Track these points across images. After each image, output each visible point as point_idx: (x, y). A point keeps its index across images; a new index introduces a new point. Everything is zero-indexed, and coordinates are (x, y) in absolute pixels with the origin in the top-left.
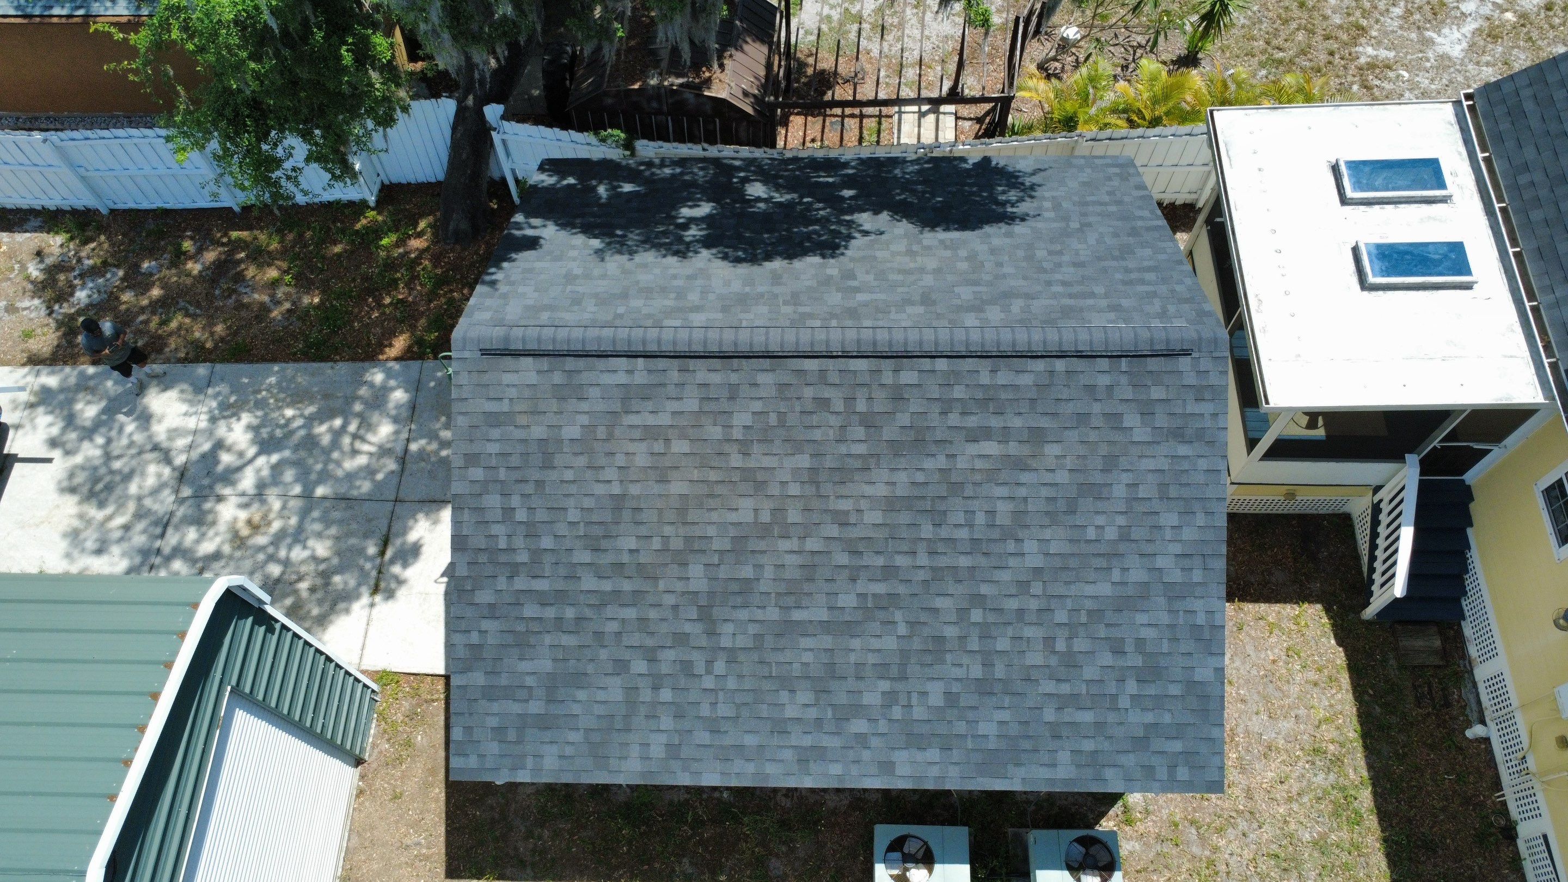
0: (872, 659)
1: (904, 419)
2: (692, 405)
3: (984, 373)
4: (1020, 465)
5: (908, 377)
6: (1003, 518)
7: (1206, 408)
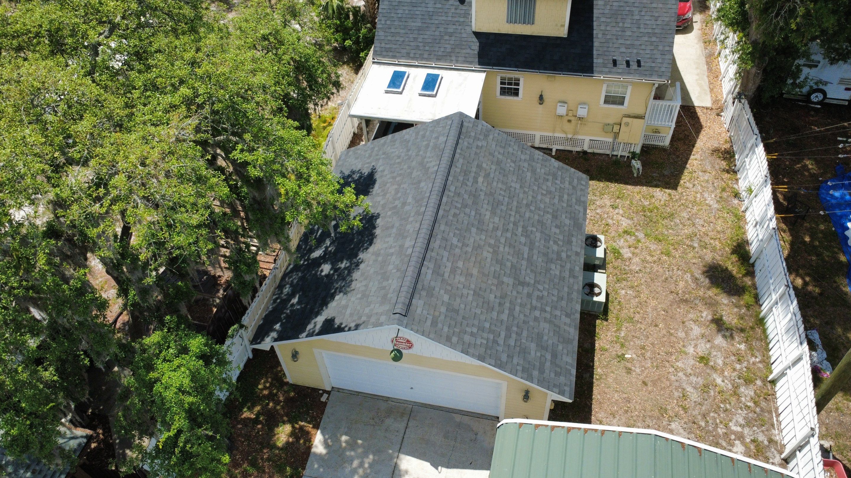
0: (542, 242)
3: (456, 169)
4: (487, 175)
5: (453, 188)
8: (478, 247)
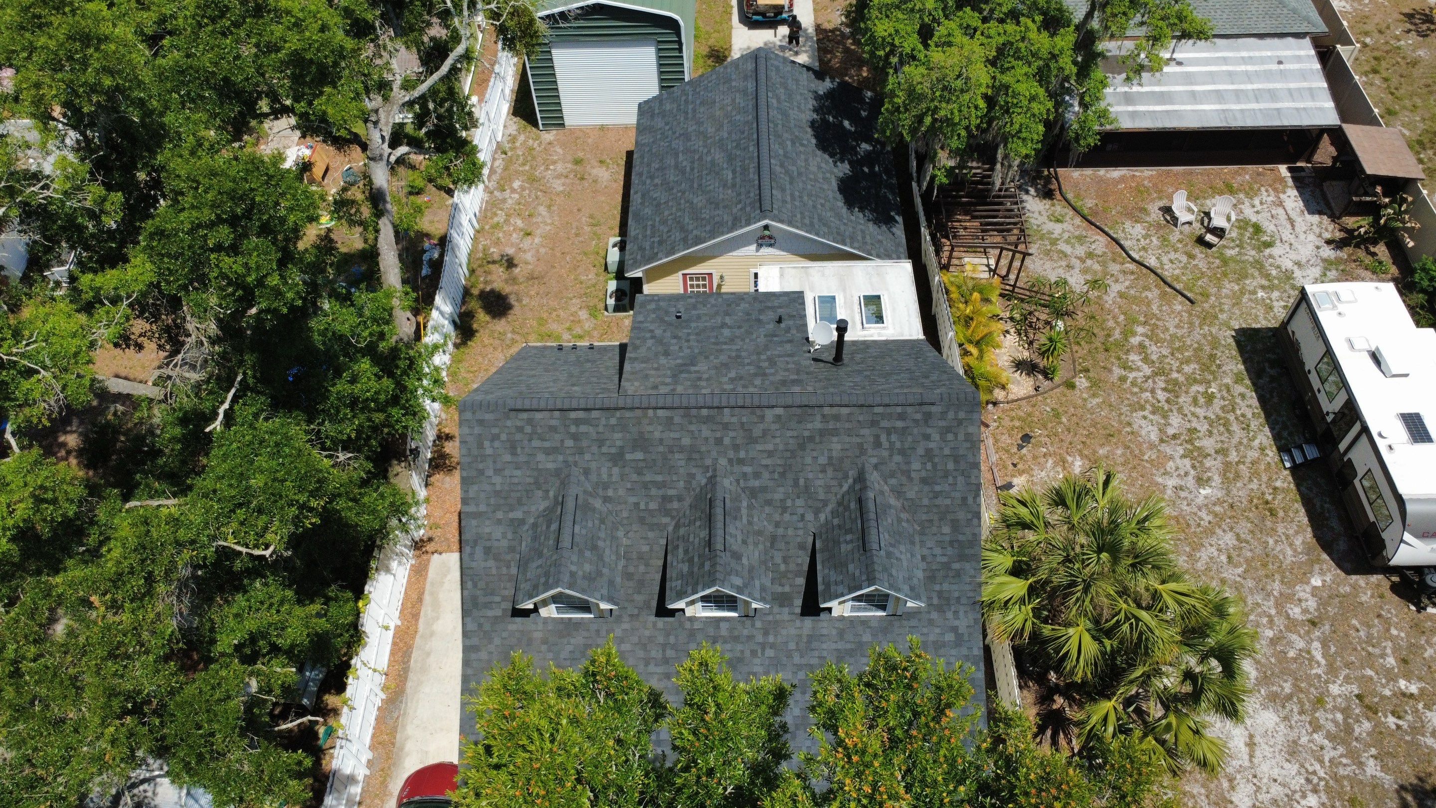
0: (667, 176)
2: (742, 105)
3: (753, 166)
6: (708, 188)
7: (743, 223)
8: (720, 128)
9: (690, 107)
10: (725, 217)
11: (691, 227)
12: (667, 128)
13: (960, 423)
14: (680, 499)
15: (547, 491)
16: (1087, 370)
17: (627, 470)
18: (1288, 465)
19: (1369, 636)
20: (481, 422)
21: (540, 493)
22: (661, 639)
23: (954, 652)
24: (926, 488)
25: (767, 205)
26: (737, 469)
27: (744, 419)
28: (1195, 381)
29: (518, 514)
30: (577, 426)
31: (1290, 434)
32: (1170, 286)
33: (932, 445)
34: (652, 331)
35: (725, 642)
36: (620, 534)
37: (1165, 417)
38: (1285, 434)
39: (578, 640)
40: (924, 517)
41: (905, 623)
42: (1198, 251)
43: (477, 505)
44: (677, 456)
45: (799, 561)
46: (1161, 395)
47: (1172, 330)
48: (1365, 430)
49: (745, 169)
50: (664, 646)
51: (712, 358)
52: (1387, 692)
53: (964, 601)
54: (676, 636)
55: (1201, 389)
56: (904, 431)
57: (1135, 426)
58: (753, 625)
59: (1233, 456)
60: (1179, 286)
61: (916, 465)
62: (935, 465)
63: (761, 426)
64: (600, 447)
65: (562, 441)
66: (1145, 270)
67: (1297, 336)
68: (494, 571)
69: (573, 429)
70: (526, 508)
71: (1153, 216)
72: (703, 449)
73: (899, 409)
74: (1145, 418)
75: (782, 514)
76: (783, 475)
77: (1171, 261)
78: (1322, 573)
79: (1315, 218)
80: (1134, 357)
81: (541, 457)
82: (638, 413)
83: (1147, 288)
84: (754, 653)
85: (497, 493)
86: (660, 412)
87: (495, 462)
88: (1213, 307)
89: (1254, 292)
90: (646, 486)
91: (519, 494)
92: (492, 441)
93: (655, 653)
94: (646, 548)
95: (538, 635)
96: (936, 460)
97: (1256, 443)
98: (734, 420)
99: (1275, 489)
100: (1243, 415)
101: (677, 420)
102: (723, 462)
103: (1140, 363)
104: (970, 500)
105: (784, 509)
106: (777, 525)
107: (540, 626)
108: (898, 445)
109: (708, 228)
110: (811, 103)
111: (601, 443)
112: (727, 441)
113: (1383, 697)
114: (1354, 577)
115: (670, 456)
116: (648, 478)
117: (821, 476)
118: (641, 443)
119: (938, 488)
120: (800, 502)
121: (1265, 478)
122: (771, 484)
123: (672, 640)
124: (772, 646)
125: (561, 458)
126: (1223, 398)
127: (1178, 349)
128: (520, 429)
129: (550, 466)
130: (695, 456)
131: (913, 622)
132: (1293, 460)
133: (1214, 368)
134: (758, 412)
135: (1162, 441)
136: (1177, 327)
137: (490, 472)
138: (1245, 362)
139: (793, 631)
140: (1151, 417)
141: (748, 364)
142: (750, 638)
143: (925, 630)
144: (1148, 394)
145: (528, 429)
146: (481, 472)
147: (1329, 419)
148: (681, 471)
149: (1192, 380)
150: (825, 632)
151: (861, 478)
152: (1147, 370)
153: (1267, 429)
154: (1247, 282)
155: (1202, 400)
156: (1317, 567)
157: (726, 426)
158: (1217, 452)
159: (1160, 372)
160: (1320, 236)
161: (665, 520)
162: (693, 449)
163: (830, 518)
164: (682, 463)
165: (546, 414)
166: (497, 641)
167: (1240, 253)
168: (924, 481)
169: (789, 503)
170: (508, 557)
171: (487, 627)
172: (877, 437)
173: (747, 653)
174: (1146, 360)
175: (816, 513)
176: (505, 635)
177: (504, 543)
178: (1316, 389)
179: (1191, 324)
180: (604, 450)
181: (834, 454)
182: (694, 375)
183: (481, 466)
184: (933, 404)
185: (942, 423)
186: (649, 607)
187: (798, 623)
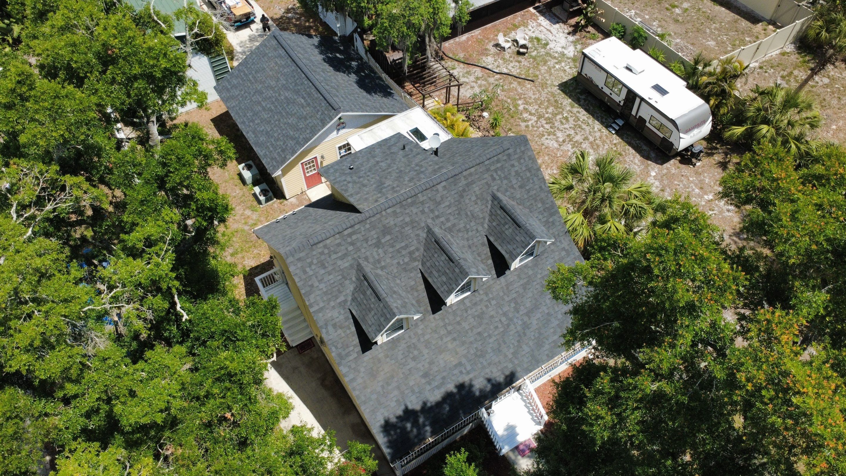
0: (262, 116)
1: (299, 88)
2: (283, 63)
3: (313, 90)
4: (303, 107)
6: (293, 112)
7: (328, 120)
8: (278, 80)
9: (250, 77)
10: (314, 121)
11: (297, 136)
12: (243, 93)
13: (523, 152)
14: (418, 249)
15: (351, 279)
16: (511, 129)
17: (386, 248)
18: (614, 132)
19: (684, 185)
20: (299, 260)
21: (347, 282)
22: (442, 324)
23: (569, 259)
24: (523, 190)
25: (336, 107)
26: (437, 221)
27: (429, 196)
28: (556, 114)
29: (342, 298)
30: (351, 237)
31: (606, 119)
32: (520, 78)
33: (516, 169)
34: (345, 180)
35: (471, 309)
36: (398, 281)
37: (555, 135)
38: (604, 120)
39: (403, 345)
40: (528, 204)
41: (543, 257)
42: (520, 58)
43: (318, 305)
44: (406, 229)
45: (485, 252)
46: (547, 126)
47: (533, 97)
48: (642, 99)
49: (309, 94)
50: (445, 326)
51: (389, 177)
52: (703, 203)
53: (561, 234)
54: (448, 318)
55: (560, 116)
56: (502, 168)
57: (546, 144)
58: (479, 294)
59: (591, 139)
60: (523, 77)
61: (514, 181)
62: (522, 177)
63: (439, 195)
64: (367, 243)
65: (346, 249)
66: (505, 76)
67: (589, 75)
68: (343, 335)
69: (349, 240)
70: (344, 293)
71: (492, 50)
72: (417, 219)
73: (495, 158)
74: (547, 139)
75: (467, 233)
76: (459, 214)
77: (513, 67)
78: (653, 169)
79: (557, 26)
80: (525, 115)
81: (339, 262)
82: (378, 216)
83: (511, 83)
84: (487, 306)
85: (325, 293)
86: (389, 211)
87: (316, 277)
88: (542, 80)
89: (554, 67)
90: (398, 251)
91: (337, 288)
92: (310, 266)
93: (443, 332)
94: (413, 283)
95: (381, 356)
96: (521, 175)
97: (596, 129)
98: (425, 198)
99: (615, 144)
100: (584, 120)
101: (398, 211)
102: (429, 221)
103: (529, 117)
104: (543, 187)
105: (467, 231)
106: (468, 240)
107: (380, 350)
108: (503, 175)
109: (308, 131)
110: (316, 51)
111: (366, 240)
112: (426, 210)
113: (703, 206)
114: (665, 165)
115: (403, 230)
116: (398, 247)
117: (476, 206)
118: (386, 231)
119: (527, 188)
120: (472, 224)
121: (608, 142)
122: (456, 221)
123: (447, 321)
124: (493, 299)
125: (350, 258)
126: (571, 116)
127: (541, 103)
128: (322, 253)
129: (347, 265)
130: (415, 225)
131: (546, 255)
132: (614, 129)
133: (560, 105)
134: (434, 189)
135: (560, 145)
136: (534, 94)
137: (316, 284)
138: (570, 98)
139: (499, 287)
140: (549, 137)
141: (409, 172)
142: (481, 301)
143: (552, 256)
144: (541, 128)
145: (326, 251)
146: (312, 286)
147: (622, 104)
148: (412, 235)
149: (555, 115)
150: (512, 280)
151: (495, 198)
152: (535, 119)
153: (596, 122)
154: (549, 63)
155: (564, 121)
156: (649, 168)
157: (422, 203)
158: (584, 140)
159: (540, 117)
160: (564, 33)
161: (416, 263)
162: (412, 222)
163: (490, 224)
164: (410, 231)
165: (332, 239)
166: (362, 370)
167: (538, 53)
168: (521, 187)
169: (468, 227)
170: (347, 323)
171: (353, 366)
172: (492, 176)
173: (484, 309)
174: (531, 114)
175: (482, 224)
176: (364, 364)
177: (342, 317)
178: (609, 94)
179: (538, 90)
180: (370, 243)
181: (478, 193)
182: (389, 188)
183: (310, 283)
184: (509, 149)
185: (516, 156)
186: (428, 312)
187: (498, 282)
